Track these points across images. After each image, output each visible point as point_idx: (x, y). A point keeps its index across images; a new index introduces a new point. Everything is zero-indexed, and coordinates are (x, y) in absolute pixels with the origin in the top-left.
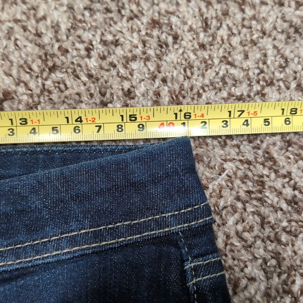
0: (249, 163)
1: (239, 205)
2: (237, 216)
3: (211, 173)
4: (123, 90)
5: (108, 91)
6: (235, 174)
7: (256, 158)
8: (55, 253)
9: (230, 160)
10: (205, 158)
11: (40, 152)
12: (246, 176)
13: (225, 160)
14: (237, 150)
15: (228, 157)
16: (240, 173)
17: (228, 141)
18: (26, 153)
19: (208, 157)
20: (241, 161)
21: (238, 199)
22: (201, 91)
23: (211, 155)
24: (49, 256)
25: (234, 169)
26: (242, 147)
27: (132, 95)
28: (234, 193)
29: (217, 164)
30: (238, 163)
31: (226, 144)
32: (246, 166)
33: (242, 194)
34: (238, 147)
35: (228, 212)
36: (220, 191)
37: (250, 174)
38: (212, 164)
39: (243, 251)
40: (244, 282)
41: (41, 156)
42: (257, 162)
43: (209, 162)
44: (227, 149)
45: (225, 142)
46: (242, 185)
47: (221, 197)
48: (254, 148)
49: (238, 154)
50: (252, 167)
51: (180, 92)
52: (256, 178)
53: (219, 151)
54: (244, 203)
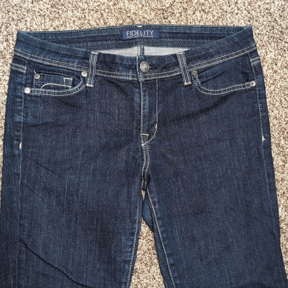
0: (270, 22)
1: (268, 33)
2: (267, 36)
3: (260, 25)
4: (235, 2)
5: (231, 2)
6: (266, 25)
7: (272, 20)
8: (218, 62)
9: (265, 21)
10: (258, 21)
11: (214, 27)
12: (269, 26)
13: (263, 21)
14: (267, 18)
15: (264, 20)
16: (267, 25)
17: (264, 16)
18: (211, 27)
19: (259, 20)
20: (268, 21)
21: (267, 31)
22: (257, 2)
23: (260, 20)
24: (217, 62)
25: (266, 24)
26: (268, 17)
27: (237, 3)
28: (266, 30)
29: (262, 22)
30: (267, 22)
31: (264, 17)
32: (269, 22)
33: (268, 30)
34: (267, 17)
35: (264, 35)
36: (262, 30)
37: (270, 25)
38: (260, 22)
39: (269, 45)
40: (269, 52)
41: (215, 28)
42: (272, 21)
43: (259, 22)
44: (264, 18)
45: (263, 16)
46: (268, 28)
47: (262, 31)
48: (271, 18)
49: (267, 19)
50: (271, 23)
51: (251, 2)
52: (272, 26)
53: (262, 19)
54: (269, 33)
